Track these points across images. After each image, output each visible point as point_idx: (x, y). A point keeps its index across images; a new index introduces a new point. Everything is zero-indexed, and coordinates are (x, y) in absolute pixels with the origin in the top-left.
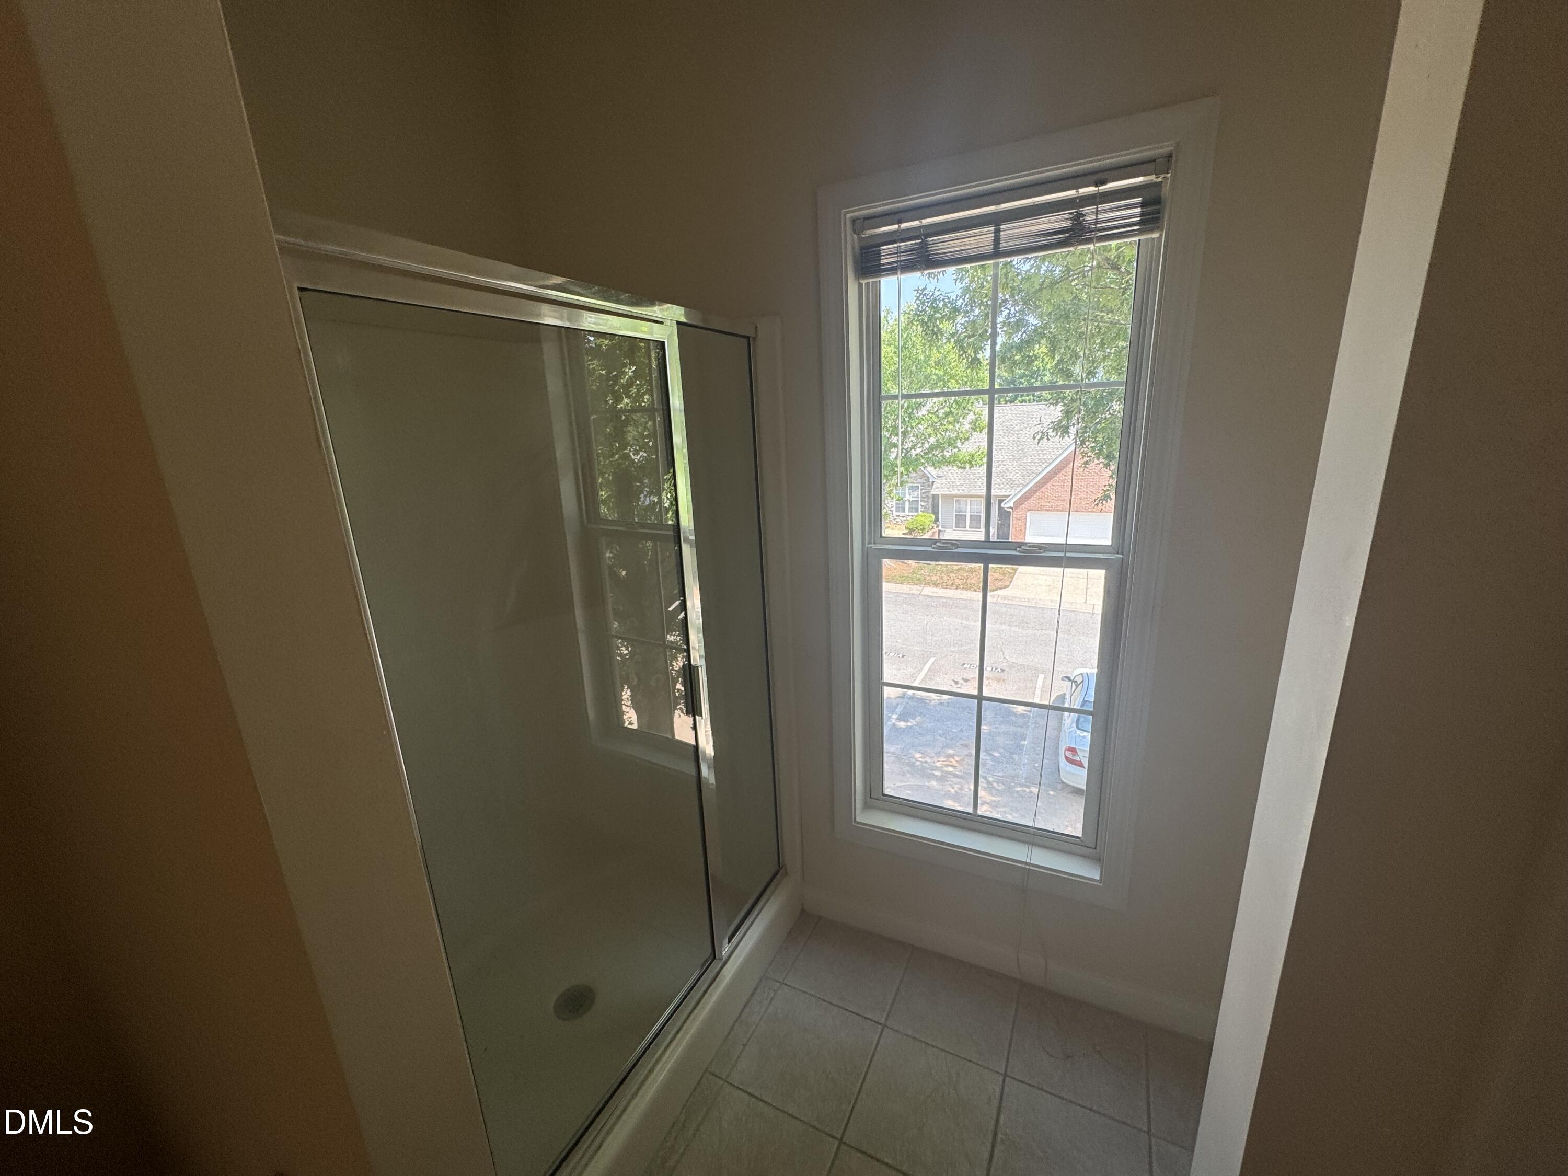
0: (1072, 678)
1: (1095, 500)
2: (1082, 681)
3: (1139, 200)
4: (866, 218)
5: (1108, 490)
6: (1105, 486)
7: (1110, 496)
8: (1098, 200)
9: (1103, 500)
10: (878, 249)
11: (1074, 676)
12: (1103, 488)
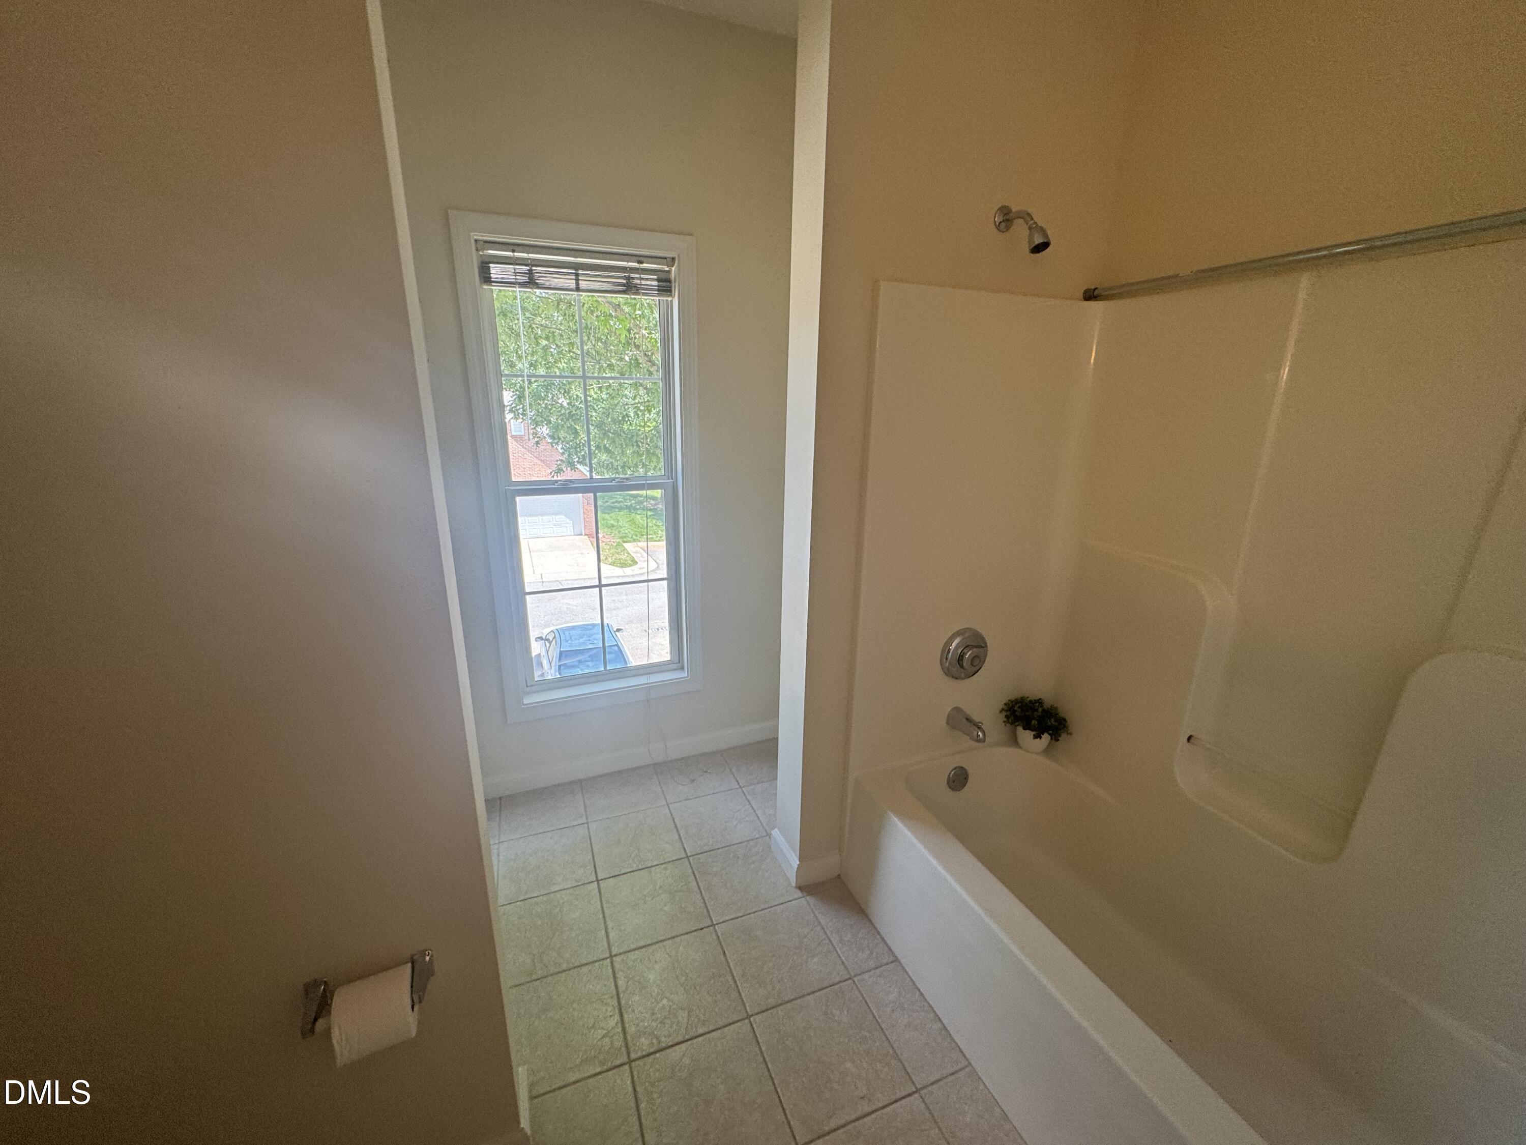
0: (544, 637)
1: (551, 473)
2: (555, 637)
3: (655, 277)
4: (486, 242)
5: (560, 465)
6: (557, 461)
7: (562, 470)
8: (640, 271)
9: (557, 473)
10: (487, 265)
11: (545, 635)
12: (556, 463)
